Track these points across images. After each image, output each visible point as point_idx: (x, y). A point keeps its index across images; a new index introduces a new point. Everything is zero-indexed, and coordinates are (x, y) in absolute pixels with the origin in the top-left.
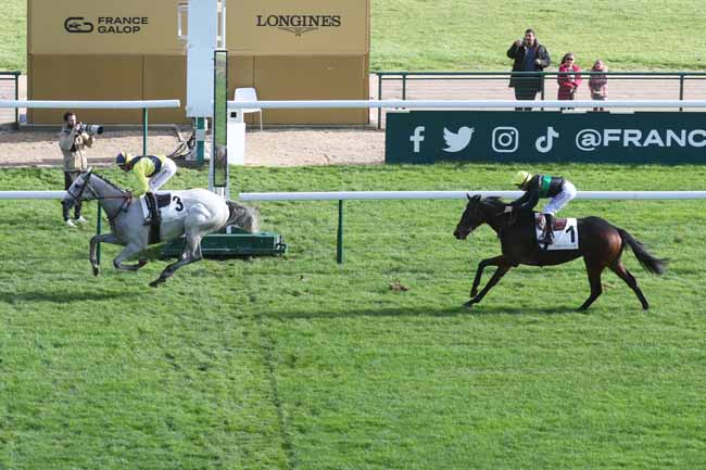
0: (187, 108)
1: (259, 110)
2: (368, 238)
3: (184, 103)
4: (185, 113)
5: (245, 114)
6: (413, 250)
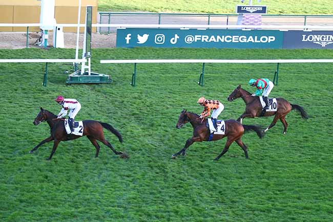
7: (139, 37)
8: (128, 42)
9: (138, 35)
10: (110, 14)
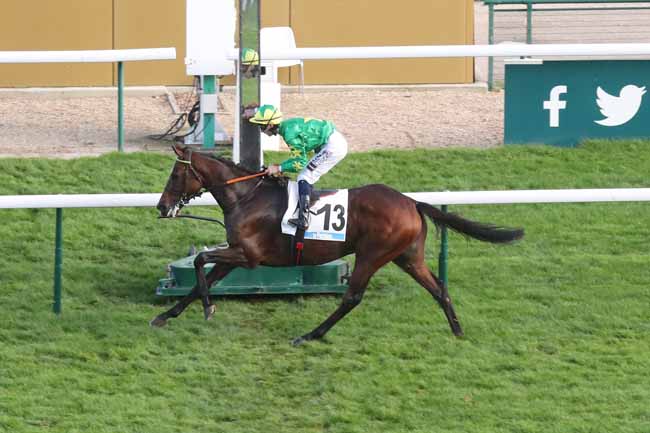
0: (187, 61)
1: (299, 62)
2: (486, 265)
3: (182, 52)
4: (185, 67)
5: (280, 70)
6: (558, 283)
7: (603, 98)
8: (554, 122)
9: (600, 91)
10: (529, 10)
